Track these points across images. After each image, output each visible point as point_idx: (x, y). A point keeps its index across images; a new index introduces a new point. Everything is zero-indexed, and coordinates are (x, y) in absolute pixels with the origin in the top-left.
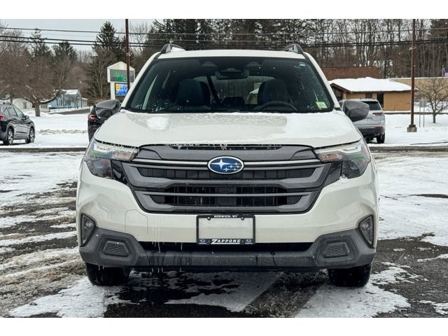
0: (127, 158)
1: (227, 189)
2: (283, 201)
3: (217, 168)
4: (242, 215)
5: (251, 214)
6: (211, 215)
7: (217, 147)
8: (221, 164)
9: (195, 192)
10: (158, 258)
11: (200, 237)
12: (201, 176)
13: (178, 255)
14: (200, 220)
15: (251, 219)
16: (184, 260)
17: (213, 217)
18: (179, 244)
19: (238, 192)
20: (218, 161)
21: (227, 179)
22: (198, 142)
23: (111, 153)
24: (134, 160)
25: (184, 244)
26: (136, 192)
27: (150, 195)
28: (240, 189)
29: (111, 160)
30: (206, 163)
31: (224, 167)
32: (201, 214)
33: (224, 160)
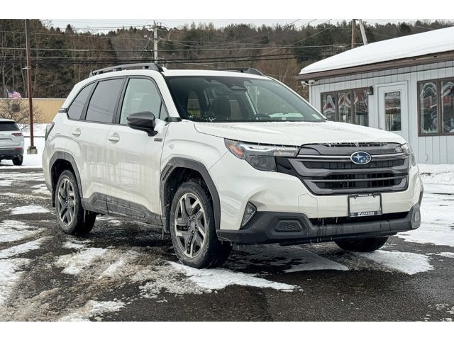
0: (293, 155)
1: (362, 175)
2: (392, 183)
3: (356, 160)
4: (374, 194)
5: (379, 193)
6: (356, 194)
7: (353, 145)
8: (358, 157)
9: (343, 179)
10: (323, 230)
11: (351, 212)
12: (346, 167)
13: (335, 227)
14: (350, 199)
15: (379, 197)
16: (339, 230)
17: (358, 196)
18: (335, 218)
19: (368, 177)
20: (356, 155)
21: (363, 168)
22: (341, 142)
23: (273, 151)
24: (298, 156)
25: (339, 218)
26: (305, 181)
27: (315, 182)
28: (369, 175)
29: (275, 157)
30: (349, 157)
31: (360, 159)
32: (350, 195)
33: (360, 154)
